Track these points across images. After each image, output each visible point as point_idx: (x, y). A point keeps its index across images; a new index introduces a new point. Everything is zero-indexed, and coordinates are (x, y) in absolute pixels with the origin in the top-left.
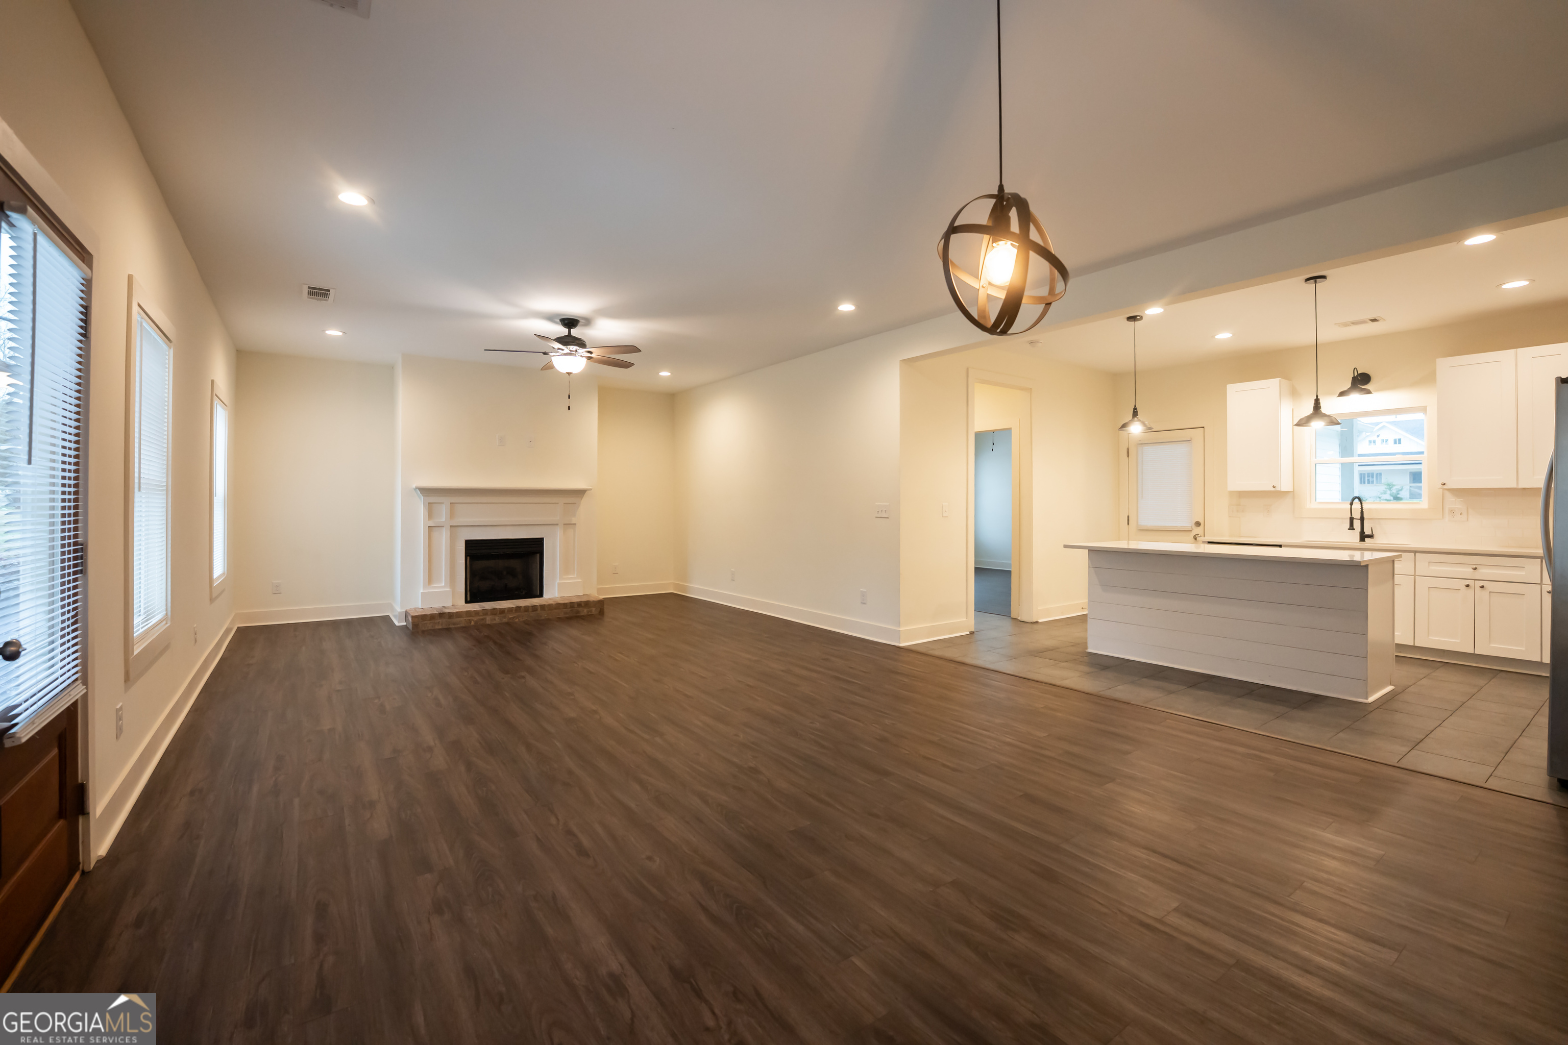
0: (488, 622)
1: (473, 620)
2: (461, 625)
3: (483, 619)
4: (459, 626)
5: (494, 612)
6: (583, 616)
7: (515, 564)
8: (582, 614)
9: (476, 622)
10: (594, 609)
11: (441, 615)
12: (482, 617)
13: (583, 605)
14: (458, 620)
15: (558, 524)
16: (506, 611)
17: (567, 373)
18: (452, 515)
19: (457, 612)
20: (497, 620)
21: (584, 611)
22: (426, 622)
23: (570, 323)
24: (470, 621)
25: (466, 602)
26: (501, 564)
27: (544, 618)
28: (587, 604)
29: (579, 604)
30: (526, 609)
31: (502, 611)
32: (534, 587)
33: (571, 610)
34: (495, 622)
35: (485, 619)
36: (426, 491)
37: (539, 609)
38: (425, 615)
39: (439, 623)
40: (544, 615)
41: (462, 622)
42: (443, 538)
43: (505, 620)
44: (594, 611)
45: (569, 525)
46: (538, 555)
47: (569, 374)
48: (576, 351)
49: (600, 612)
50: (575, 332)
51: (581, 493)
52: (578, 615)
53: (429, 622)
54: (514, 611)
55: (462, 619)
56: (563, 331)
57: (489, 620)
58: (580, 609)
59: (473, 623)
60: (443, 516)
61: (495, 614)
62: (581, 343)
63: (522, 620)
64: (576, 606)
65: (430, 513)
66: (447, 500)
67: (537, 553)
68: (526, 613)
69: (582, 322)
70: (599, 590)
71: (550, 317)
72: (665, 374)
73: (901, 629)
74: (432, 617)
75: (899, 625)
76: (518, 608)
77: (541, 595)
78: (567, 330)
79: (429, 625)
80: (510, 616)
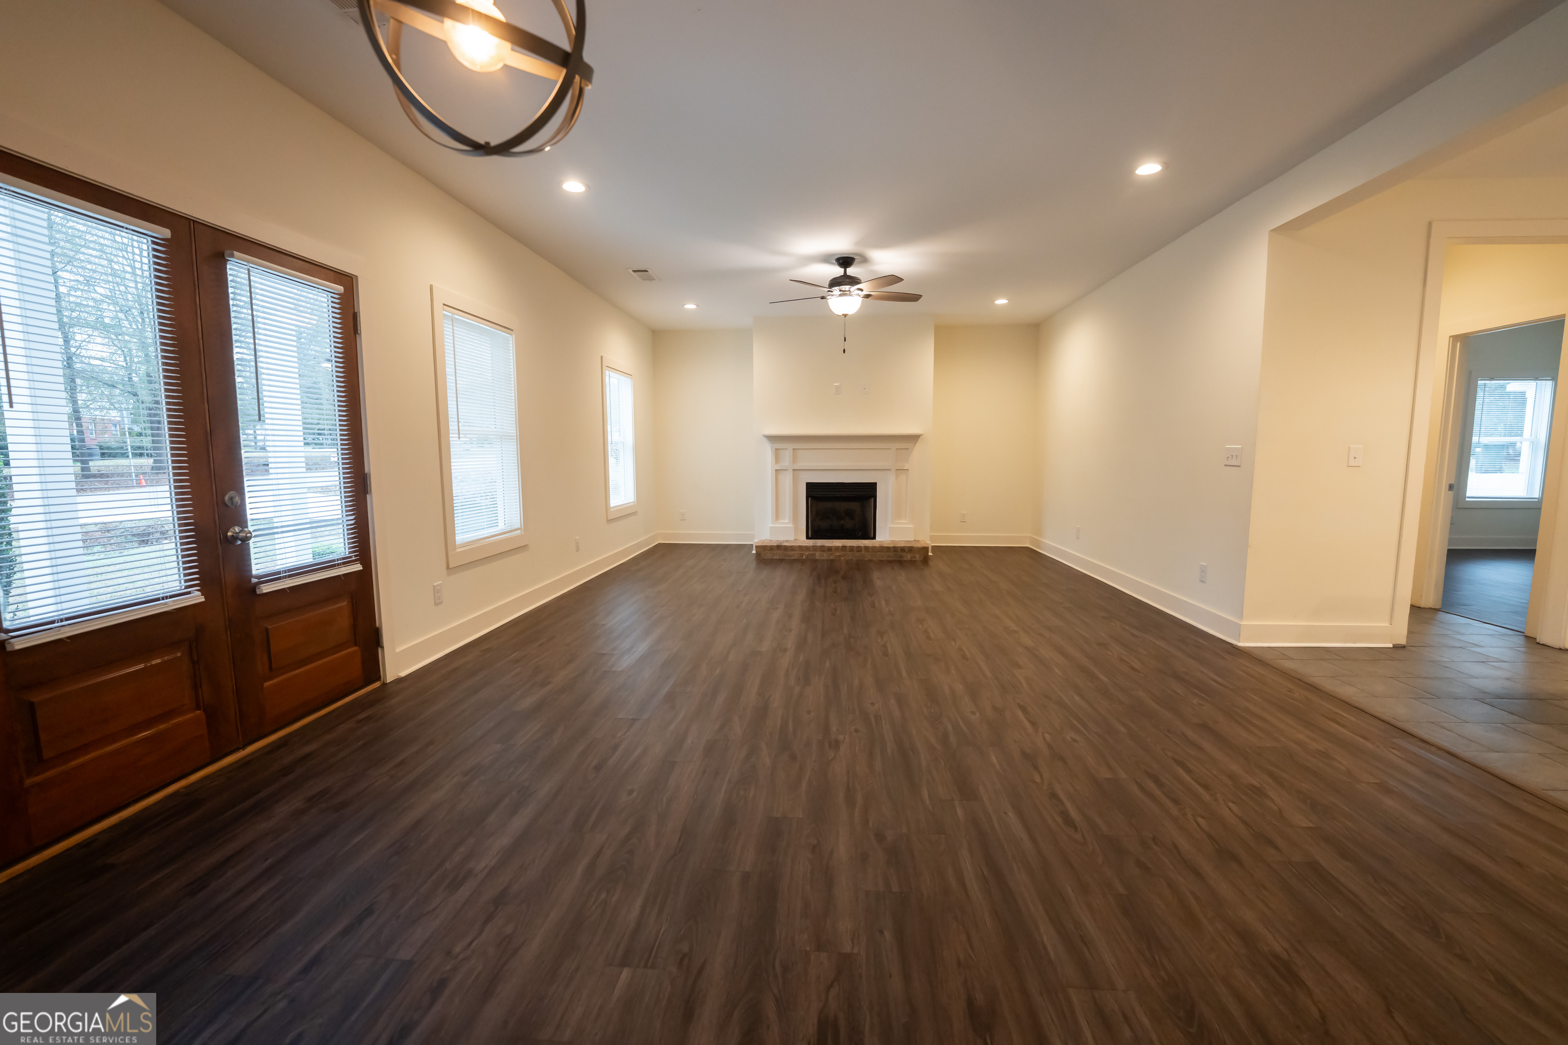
0: (817, 557)
1: (805, 554)
2: (795, 558)
3: (812, 554)
4: (792, 558)
5: (822, 548)
6: (905, 561)
7: (854, 506)
8: (906, 559)
9: (807, 556)
10: (917, 556)
11: (779, 547)
12: (811, 552)
13: (906, 550)
14: (792, 553)
15: (890, 470)
16: (833, 549)
17: (843, 315)
18: (795, 460)
19: (791, 546)
20: (825, 556)
21: (908, 557)
22: (766, 552)
23: (845, 261)
24: (802, 555)
25: (808, 538)
26: (842, 506)
27: (868, 559)
28: (911, 549)
29: (903, 549)
30: (852, 548)
31: (830, 549)
32: (867, 530)
33: (894, 554)
34: (823, 558)
35: (815, 554)
36: (772, 439)
37: (863, 550)
38: (766, 546)
39: (777, 553)
40: (868, 557)
41: (795, 555)
42: (787, 480)
43: (832, 557)
44: (918, 557)
45: (901, 471)
46: (873, 499)
47: (845, 315)
48: (849, 291)
49: (924, 558)
50: (851, 271)
51: (914, 438)
52: (901, 559)
53: (769, 552)
54: (839, 550)
55: (795, 552)
56: (838, 271)
57: (818, 555)
58: (904, 554)
59: (804, 557)
60: (786, 462)
61: (824, 551)
62: (854, 281)
63: (847, 559)
64: (899, 550)
65: (777, 459)
66: (790, 446)
67: (873, 497)
68: (851, 553)
69: (858, 259)
70: (932, 538)
71: (826, 259)
72: (1001, 302)
73: (1243, 623)
74: (771, 548)
75: (1241, 616)
76: (844, 547)
77: (874, 538)
78: (842, 270)
79: (768, 555)
80: (837, 554)
